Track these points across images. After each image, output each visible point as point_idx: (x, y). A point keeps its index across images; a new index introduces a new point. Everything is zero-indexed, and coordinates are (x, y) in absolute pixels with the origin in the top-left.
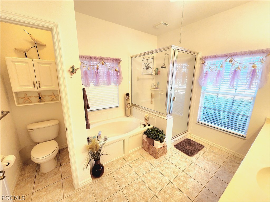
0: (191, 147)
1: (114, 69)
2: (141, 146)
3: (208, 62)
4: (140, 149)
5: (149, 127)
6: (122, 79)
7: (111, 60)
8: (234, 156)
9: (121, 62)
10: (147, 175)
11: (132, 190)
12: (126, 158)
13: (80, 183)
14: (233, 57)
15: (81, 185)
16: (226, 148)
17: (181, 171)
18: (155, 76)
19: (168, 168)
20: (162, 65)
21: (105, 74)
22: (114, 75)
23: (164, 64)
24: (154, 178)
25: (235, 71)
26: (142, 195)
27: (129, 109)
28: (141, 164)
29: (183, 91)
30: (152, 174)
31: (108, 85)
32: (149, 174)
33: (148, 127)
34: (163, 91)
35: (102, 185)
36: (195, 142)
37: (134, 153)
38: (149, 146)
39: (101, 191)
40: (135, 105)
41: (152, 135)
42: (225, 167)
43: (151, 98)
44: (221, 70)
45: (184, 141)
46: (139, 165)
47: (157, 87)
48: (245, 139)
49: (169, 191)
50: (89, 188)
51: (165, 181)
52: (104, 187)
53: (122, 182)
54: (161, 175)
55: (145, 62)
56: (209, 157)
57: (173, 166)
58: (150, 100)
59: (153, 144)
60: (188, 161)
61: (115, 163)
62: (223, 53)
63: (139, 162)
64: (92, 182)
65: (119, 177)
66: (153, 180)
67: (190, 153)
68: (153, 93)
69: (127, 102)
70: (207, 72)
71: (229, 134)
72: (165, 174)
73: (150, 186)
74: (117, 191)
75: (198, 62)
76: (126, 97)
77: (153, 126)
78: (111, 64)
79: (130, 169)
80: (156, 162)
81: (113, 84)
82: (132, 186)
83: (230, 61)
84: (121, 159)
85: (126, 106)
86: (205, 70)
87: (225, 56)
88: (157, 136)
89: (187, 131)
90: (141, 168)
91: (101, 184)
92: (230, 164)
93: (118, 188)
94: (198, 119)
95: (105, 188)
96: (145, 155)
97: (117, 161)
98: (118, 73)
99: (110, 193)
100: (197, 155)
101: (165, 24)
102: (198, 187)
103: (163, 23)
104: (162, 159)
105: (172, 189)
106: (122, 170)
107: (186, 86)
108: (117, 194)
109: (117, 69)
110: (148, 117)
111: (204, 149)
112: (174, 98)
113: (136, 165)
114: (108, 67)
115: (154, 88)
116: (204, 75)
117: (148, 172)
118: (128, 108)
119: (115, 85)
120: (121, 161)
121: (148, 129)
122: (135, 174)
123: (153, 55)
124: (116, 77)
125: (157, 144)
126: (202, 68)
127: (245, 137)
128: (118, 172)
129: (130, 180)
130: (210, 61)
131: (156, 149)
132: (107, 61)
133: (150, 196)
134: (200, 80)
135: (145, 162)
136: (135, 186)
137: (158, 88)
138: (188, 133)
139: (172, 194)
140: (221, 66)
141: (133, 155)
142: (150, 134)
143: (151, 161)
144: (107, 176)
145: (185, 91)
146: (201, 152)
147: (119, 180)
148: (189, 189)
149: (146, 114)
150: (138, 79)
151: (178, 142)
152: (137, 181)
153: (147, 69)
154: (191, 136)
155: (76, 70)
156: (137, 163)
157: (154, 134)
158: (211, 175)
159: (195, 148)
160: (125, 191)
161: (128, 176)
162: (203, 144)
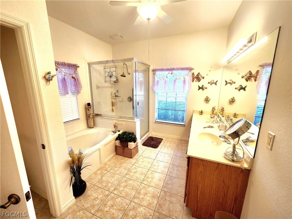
0: (155, 142)
1: (71, 76)
2: (115, 153)
3: (158, 73)
4: (114, 156)
5: (120, 133)
6: (82, 87)
7: (67, 66)
8: (180, 140)
9: (78, 69)
10: (129, 173)
11: (121, 189)
12: (104, 167)
13: (62, 207)
14: (173, 71)
15: (64, 209)
16: (176, 136)
17: (153, 160)
18: (113, 84)
19: (144, 161)
20: (122, 74)
21: (60, 82)
22: (71, 83)
23: (123, 73)
24: (136, 172)
25: (175, 81)
26: (132, 188)
27: (93, 119)
28: (121, 167)
29: (142, 97)
30: (133, 171)
31: (64, 95)
32: (130, 172)
33: (118, 133)
34: (123, 98)
35: (89, 199)
36: (156, 138)
37: (110, 160)
38: (123, 149)
39: (91, 204)
40: (97, 115)
41: (126, 138)
42: (178, 148)
43: (112, 106)
44: (166, 80)
45: (148, 139)
46: (119, 168)
47: (116, 95)
48: (184, 127)
49: (150, 176)
50: (75, 208)
51: (144, 171)
52: (92, 199)
53: (109, 187)
54: (140, 168)
55: (108, 70)
56: (168, 145)
57: (147, 159)
58: (111, 108)
59: (127, 146)
60: (155, 152)
61: (94, 176)
62: (166, 68)
63: (118, 166)
64: (76, 201)
65: (104, 184)
66: (135, 174)
67: (155, 146)
68: (113, 101)
69: (88, 113)
70: (158, 81)
71: (176, 126)
72: (143, 167)
73: (135, 179)
74: (107, 196)
75: (151, 73)
76: (87, 107)
77: (123, 131)
78: (66, 70)
79: (112, 174)
80: (133, 160)
81: (70, 94)
82: (120, 185)
83: (172, 74)
84: (98, 170)
85: (88, 117)
86: (156, 79)
87: (168, 70)
88: (130, 138)
89: (148, 131)
90: (121, 170)
91: (87, 199)
92: (180, 145)
93: (108, 193)
94: (155, 119)
95: (94, 199)
96: (121, 159)
97: (95, 173)
98: (76, 80)
99: (102, 200)
100: (160, 146)
101: (121, 37)
102: (167, 165)
103: (120, 36)
104: (137, 157)
105: (152, 173)
106: (104, 179)
107: (143, 93)
108: (108, 198)
109: (74, 76)
110: (117, 123)
111: (163, 141)
112: (138, 103)
113: (116, 169)
114: (63, 73)
115: (114, 96)
116: (156, 83)
117: (129, 170)
118: (91, 119)
119: (73, 94)
120: (99, 172)
121: (119, 135)
122: (118, 176)
123: (116, 64)
124: (74, 85)
125: (132, 144)
126: (154, 78)
127: (185, 125)
128: (101, 181)
129: (116, 183)
130: (159, 72)
131: (131, 149)
132: (61, 66)
133: (138, 186)
134: (154, 87)
135: (123, 164)
136: (123, 184)
137: (118, 96)
138: (149, 132)
139: (153, 177)
140: (167, 77)
141: (110, 163)
142: (124, 138)
143: (128, 162)
144: (91, 189)
145: (143, 97)
146: (162, 143)
147: (106, 186)
148: (162, 169)
149: (115, 121)
150: (98, 87)
151: (144, 141)
152: (123, 180)
153: (111, 77)
154: (152, 134)
155: (53, 77)
156: (116, 168)
157: (127, 137)
158: (172, 156)
159: (158, 142)
160: (116, 192)
161: (113, 180)
162: (162, 138)
